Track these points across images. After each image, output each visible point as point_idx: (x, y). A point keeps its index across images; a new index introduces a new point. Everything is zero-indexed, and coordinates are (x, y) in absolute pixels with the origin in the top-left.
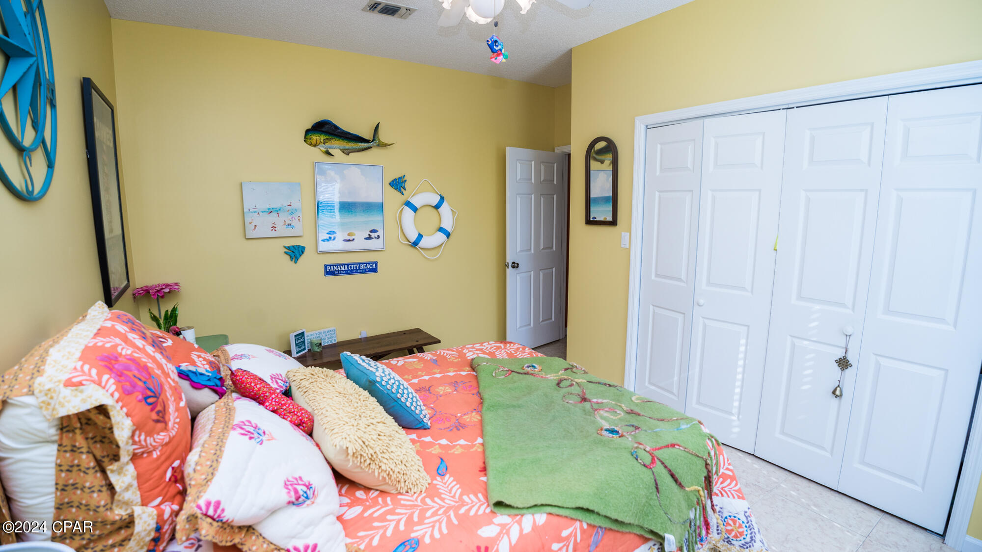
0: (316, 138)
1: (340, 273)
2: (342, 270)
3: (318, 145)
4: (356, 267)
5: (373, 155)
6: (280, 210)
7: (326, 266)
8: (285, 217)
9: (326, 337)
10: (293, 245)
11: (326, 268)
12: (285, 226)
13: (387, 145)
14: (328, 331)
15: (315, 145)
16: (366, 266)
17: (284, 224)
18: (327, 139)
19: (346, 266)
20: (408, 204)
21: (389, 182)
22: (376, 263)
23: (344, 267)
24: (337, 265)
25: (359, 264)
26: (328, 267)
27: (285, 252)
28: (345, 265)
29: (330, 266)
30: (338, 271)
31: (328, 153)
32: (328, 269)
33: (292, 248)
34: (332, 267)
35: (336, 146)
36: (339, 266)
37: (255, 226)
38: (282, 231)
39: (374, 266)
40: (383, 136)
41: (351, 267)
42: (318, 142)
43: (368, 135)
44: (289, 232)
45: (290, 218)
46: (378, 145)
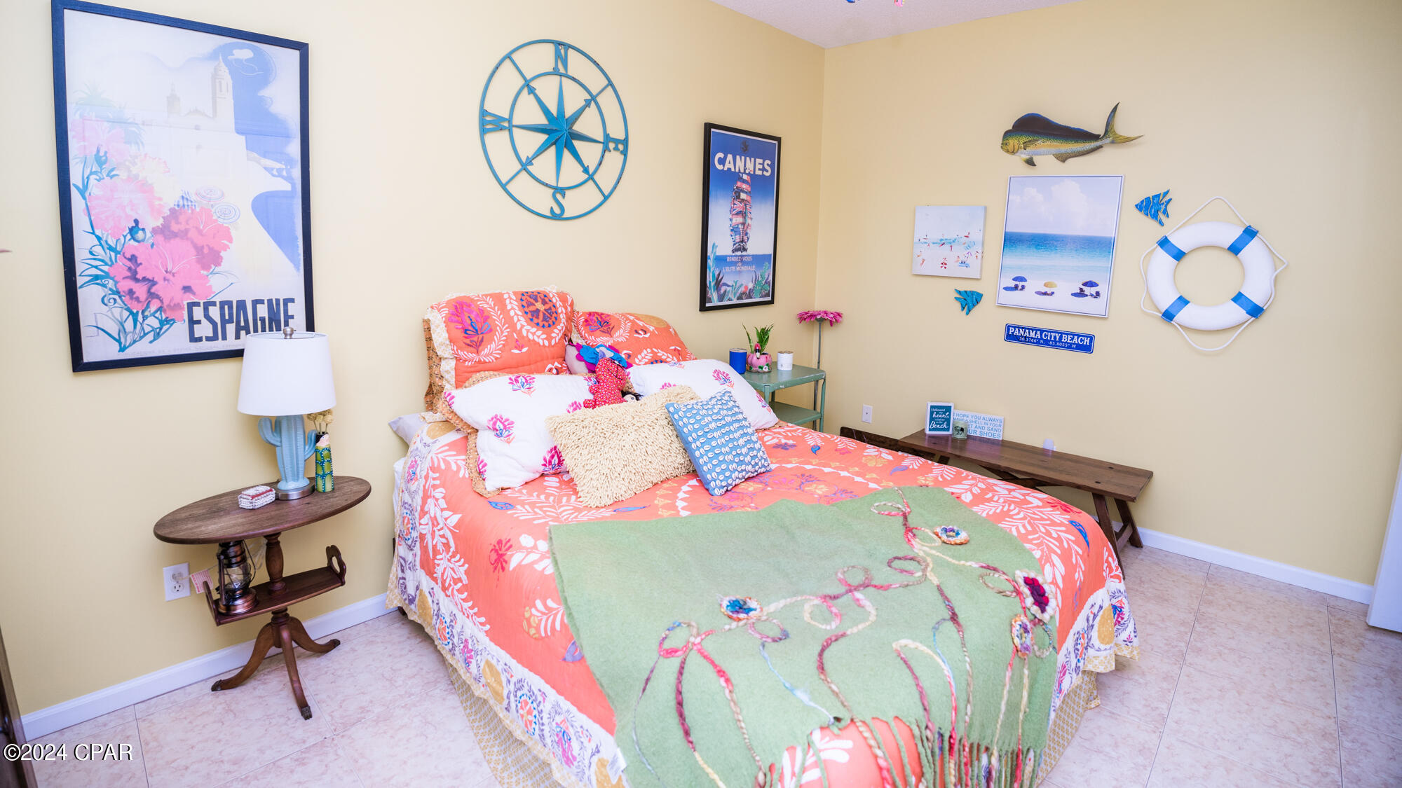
0: (1013, 142)
1: (1027, 340)
2: (1032, 338)
3: (1017, 152)
4: (1055, 337)
5: (1106, 159)
6: (954, 241)
7: (1008, 327)
8: (959, 251)
9: (986, 427)
10: (966, 290)
11: (1008, 330)
12: (958, 264)
13: (1128, 140)
14: (990, 419)
15: (1013, 152)
16: (1072, 340)
17: (958, 261)
18: (1030, 141)
19: (1038, 332)
20: (1164, 243)
21: (1138, 202)
22: (1092, 338)
23: (1036, 333)
24: (1025, 329)
25: (1061, 333)
26: (1011, 328)
27: (956, 298)
28: (1037, 330)
29: (1015, 327)
30: (1026, 337)
31: (1030, 162)
32: (1011, 331)
33: (964, 293)
34: (1017, 329)
35: (1045, 151)
36: (1027, 331)
37: (924, 260)
38: (954, 269)
39: (1087, 341)
40: (1121, 128)
41: (1045, 335)
42: (1016, 147)
43: (1099, 129)
44: (963, 272)
45: (965, 253)
46: (1113, 142)
